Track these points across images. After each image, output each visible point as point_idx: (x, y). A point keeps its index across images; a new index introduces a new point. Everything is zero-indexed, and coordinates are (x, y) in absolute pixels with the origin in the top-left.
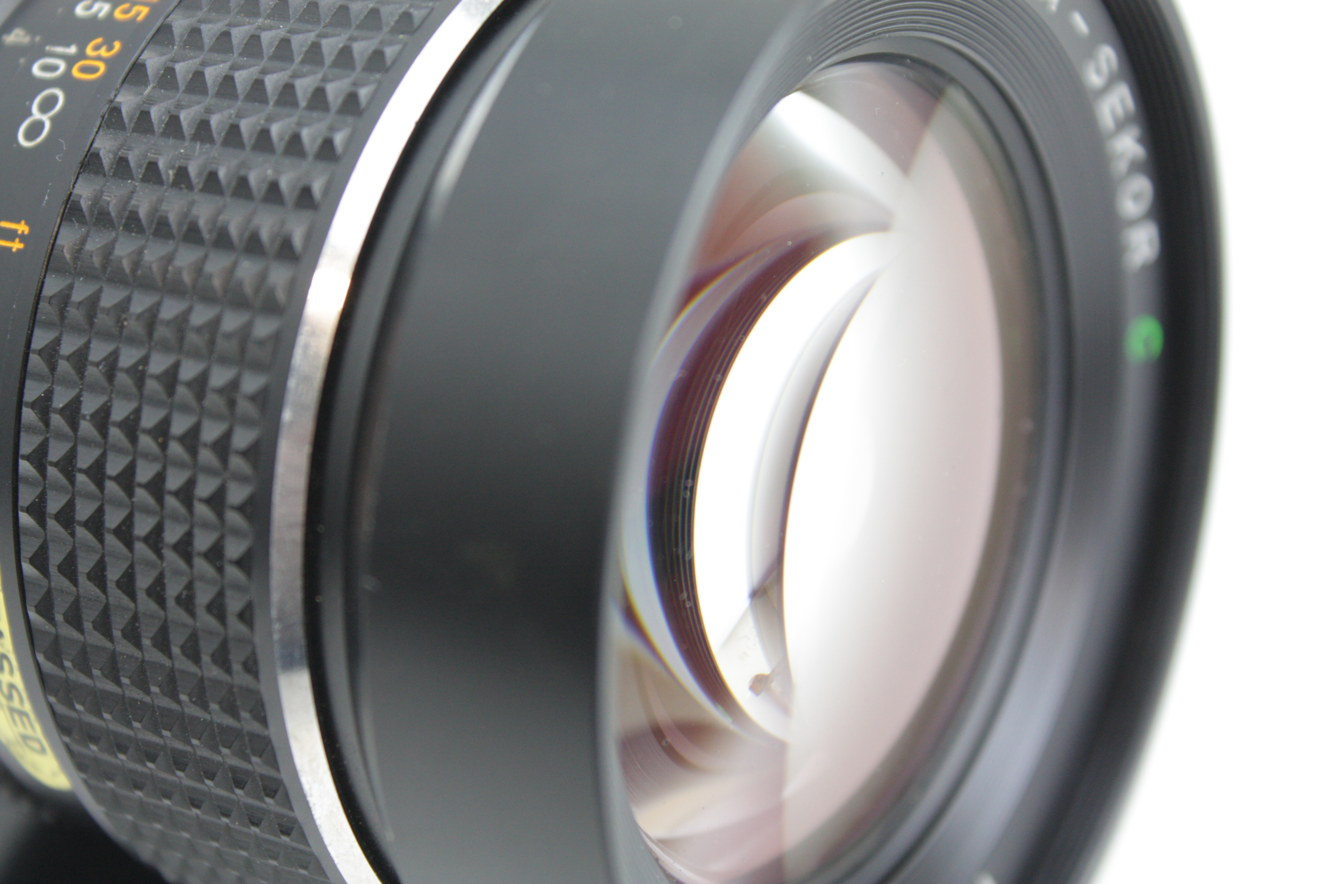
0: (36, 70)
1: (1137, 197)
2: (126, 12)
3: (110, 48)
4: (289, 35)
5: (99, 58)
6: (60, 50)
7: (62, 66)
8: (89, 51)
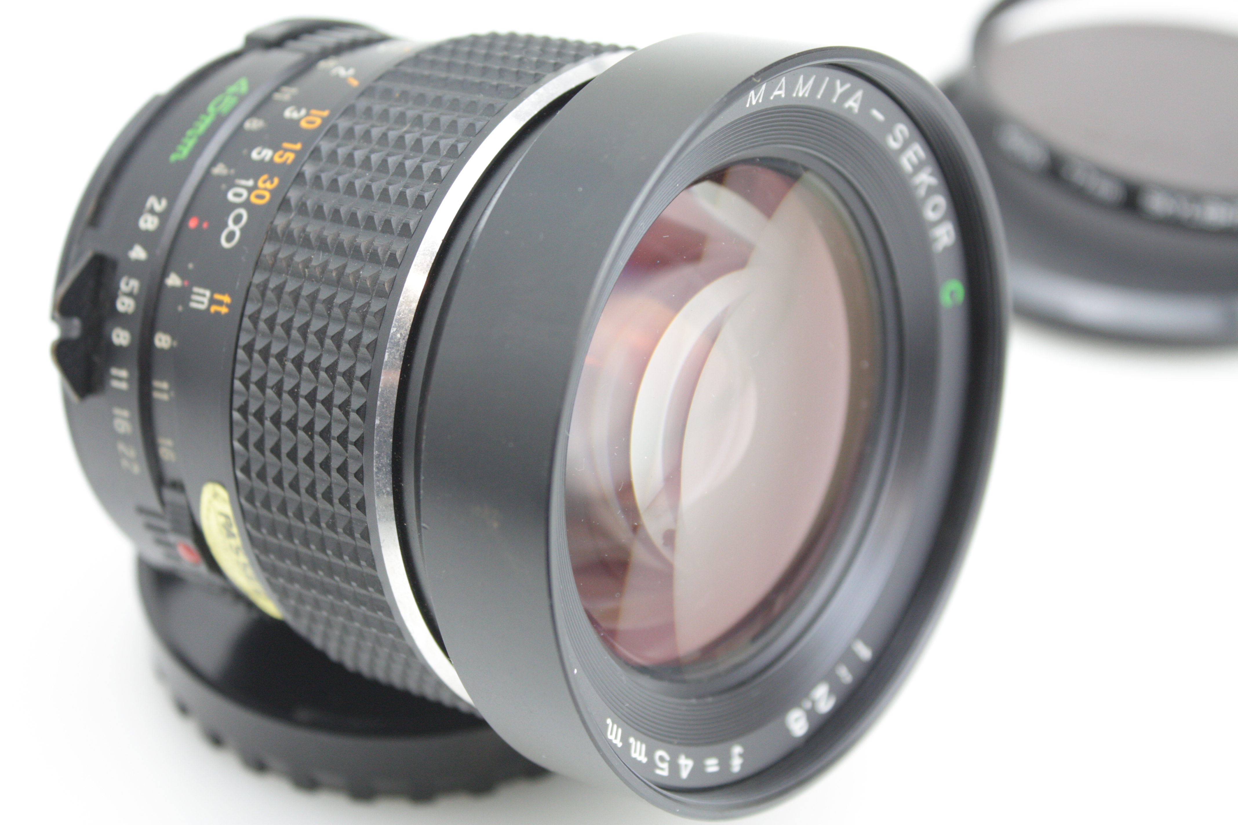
0: (230, 196)
1: (935, 208)
2: (281, 156)
3: (272, 182)
4: (370, 182)
5: (265, 189)
6: (243, 182)
7: (245, 193)
8: (260, 184)
